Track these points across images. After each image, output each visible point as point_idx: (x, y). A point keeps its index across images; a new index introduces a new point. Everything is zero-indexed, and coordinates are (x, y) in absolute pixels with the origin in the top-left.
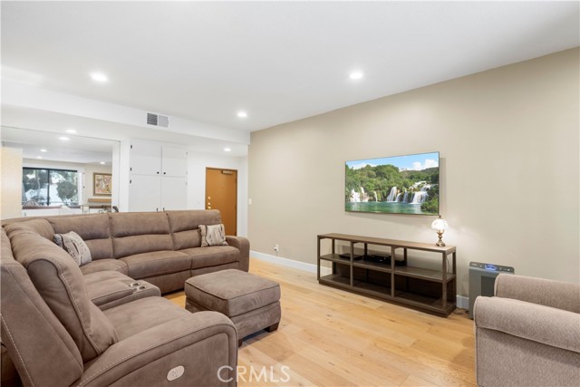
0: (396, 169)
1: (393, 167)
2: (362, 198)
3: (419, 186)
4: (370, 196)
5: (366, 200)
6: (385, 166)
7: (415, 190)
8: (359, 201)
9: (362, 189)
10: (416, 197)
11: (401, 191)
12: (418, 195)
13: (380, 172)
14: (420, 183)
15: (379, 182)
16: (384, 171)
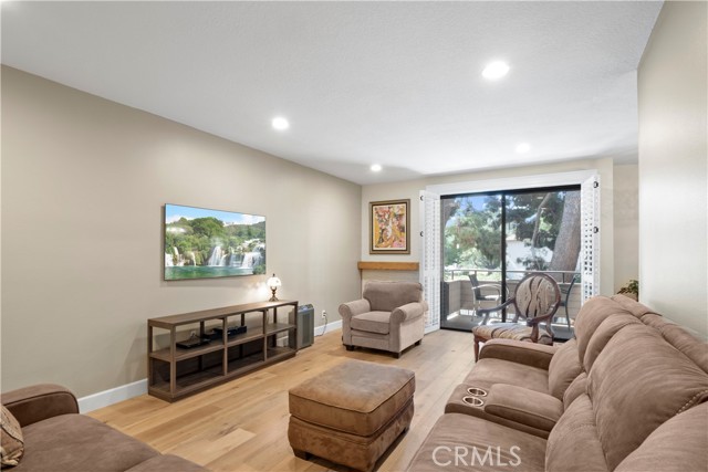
0: (220, 223)
1: (215, 220)
2: (175, 260)
3: (250, 245)
4: (186, 258)
5: (181, 264)
6: (205, 220)
7: (244, 250)
8: (171, 264)
9: (176, 249)
10: (246, 259)
11: (227, 252)
12: (249, 256)
13: (198, 227)
14: (251, 241)
15: (197, 241)
16: (204, 225)
